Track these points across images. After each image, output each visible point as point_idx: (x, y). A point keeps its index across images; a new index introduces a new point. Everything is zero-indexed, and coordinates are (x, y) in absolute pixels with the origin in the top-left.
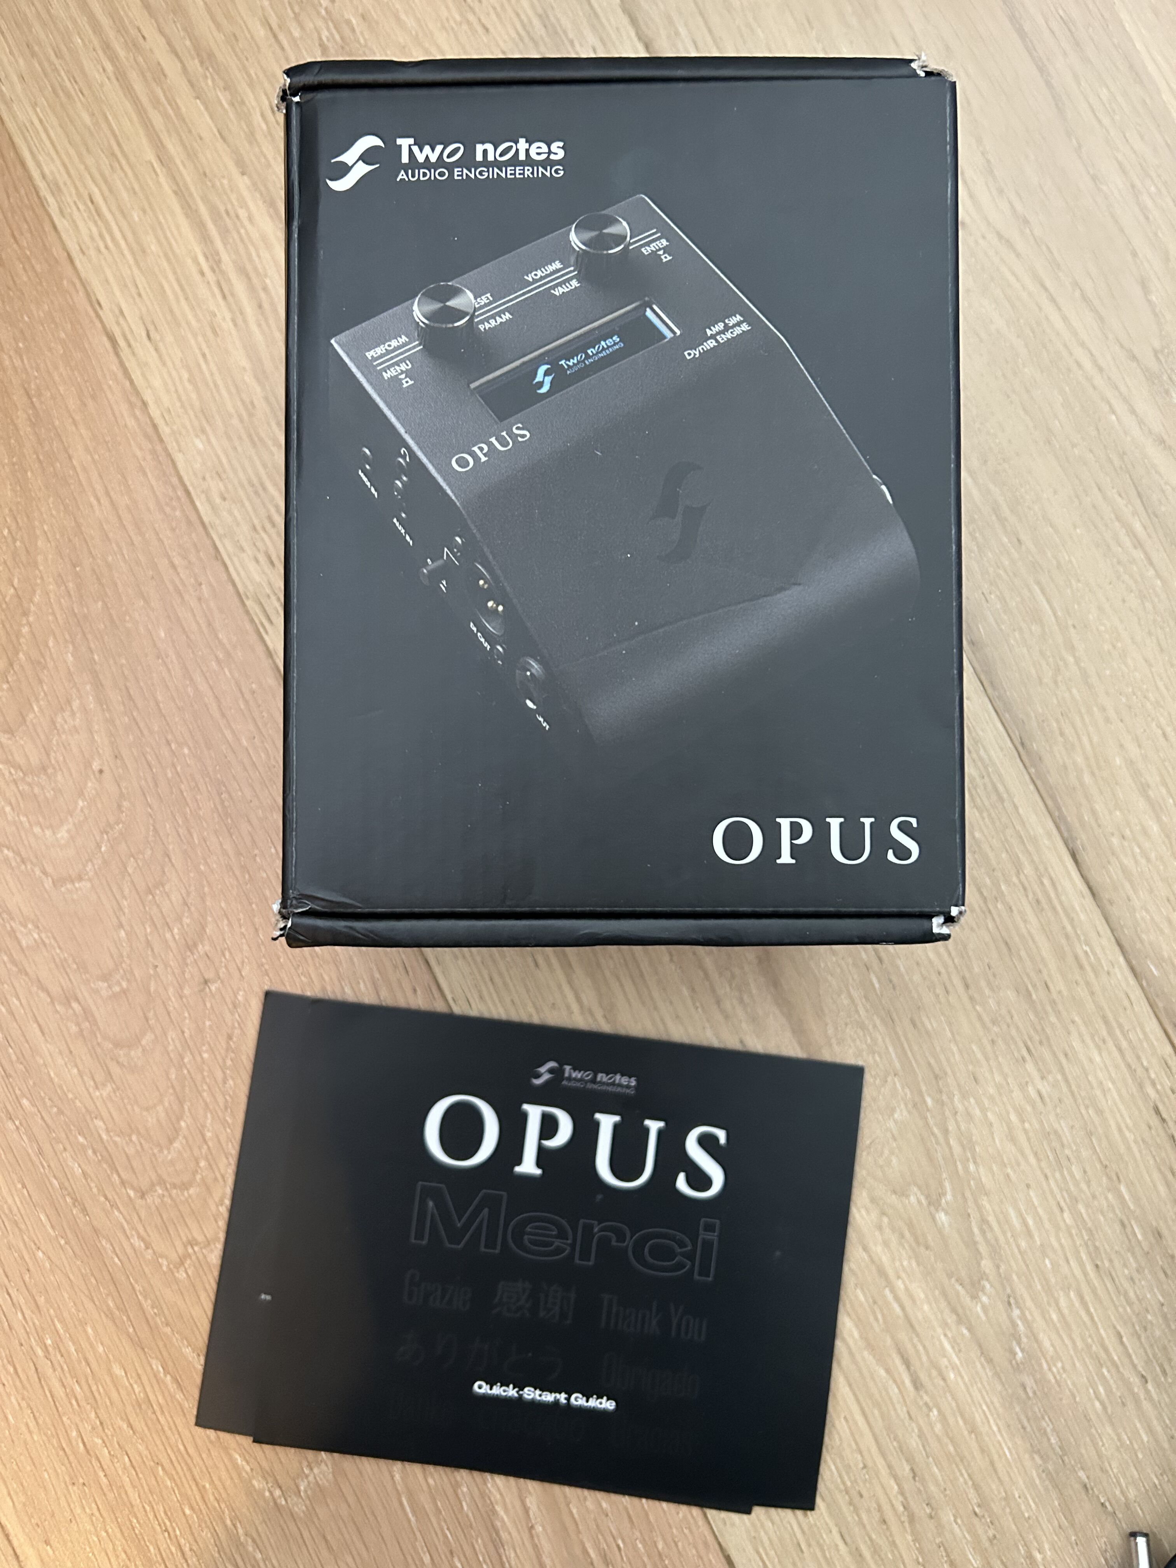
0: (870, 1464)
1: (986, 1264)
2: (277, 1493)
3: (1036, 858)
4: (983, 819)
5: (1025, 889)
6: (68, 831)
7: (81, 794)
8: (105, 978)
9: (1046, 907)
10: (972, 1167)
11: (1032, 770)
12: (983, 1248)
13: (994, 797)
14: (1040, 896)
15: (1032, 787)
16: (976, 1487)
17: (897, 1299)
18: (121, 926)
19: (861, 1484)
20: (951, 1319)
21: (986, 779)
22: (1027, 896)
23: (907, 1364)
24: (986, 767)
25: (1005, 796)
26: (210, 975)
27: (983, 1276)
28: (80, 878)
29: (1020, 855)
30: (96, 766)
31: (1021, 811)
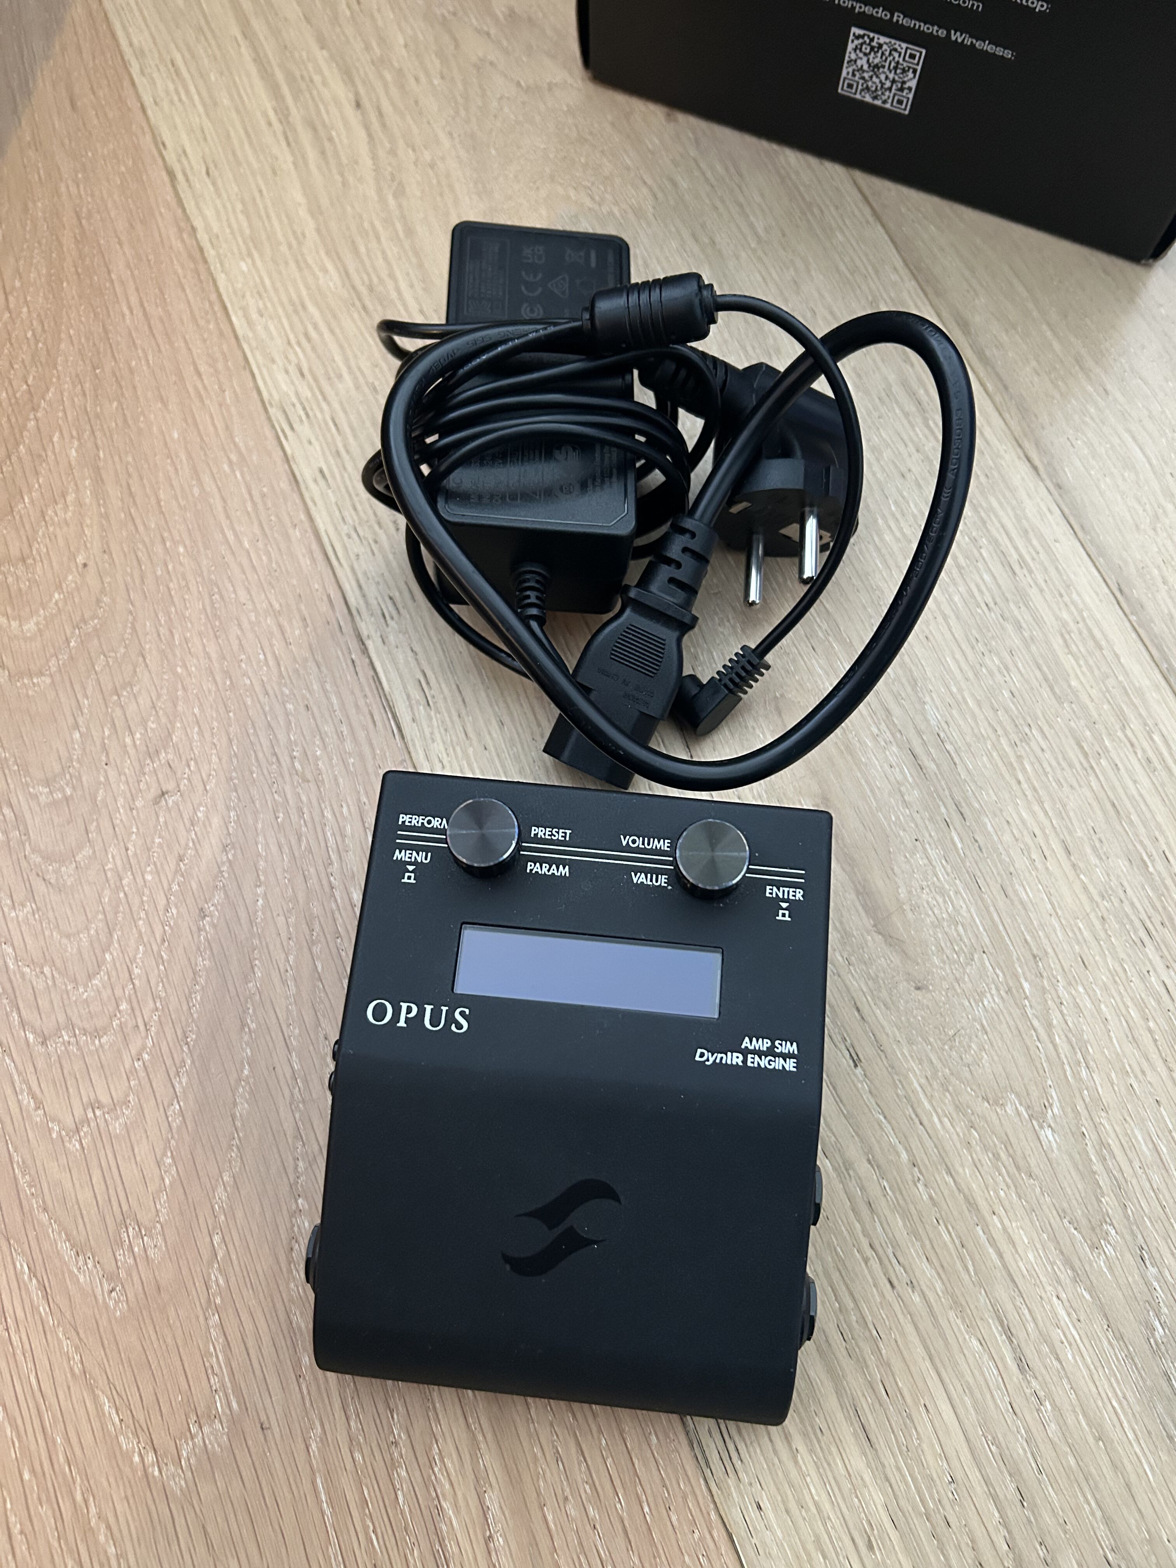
0: (959, 1476)
1: (1109, 1202)
2: (150, 1458)
3: (1143, 712)
4: (1080, 666)
5: (1132, 745)
6: (37, 624)
7: (59, 587)
8: (47, 783)
9: (1159, 767)
10: (1084, 1073)
11: (1133, 618)
12: (1103, 1180)
13: (1091, 643)
14: (1151, 754)
15: (1134, 635)
16: (1107, 1520)
17: (992, 1241)
18: (77, 726)
19: (948, 1506)
20: (1065, 1275)
21: (1081, 625)
22: (1136, 753)
23: (1009, 1334)
24: (1080, 612)
25: (1103, 643)
26: (170, 786)
27: (1105, 1218)
28: (41, 674)
29: (1125, 708)
30: (80, 559)
31: (1122, 660)
